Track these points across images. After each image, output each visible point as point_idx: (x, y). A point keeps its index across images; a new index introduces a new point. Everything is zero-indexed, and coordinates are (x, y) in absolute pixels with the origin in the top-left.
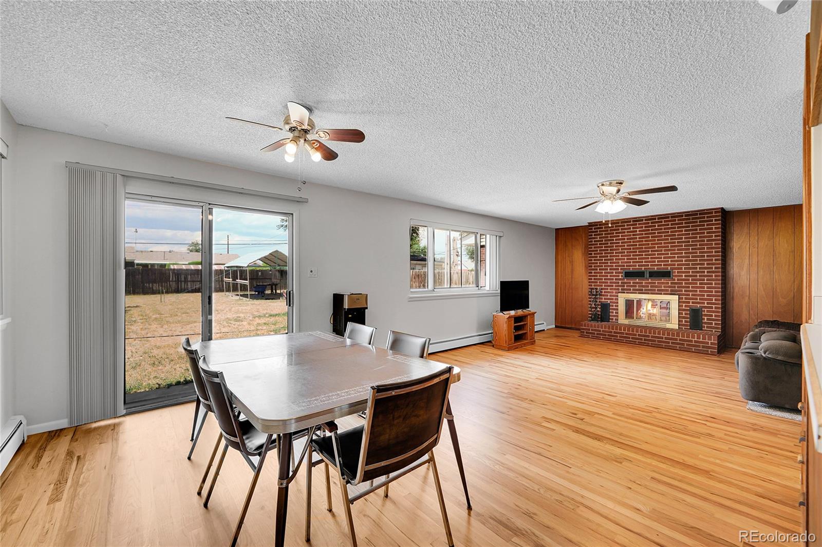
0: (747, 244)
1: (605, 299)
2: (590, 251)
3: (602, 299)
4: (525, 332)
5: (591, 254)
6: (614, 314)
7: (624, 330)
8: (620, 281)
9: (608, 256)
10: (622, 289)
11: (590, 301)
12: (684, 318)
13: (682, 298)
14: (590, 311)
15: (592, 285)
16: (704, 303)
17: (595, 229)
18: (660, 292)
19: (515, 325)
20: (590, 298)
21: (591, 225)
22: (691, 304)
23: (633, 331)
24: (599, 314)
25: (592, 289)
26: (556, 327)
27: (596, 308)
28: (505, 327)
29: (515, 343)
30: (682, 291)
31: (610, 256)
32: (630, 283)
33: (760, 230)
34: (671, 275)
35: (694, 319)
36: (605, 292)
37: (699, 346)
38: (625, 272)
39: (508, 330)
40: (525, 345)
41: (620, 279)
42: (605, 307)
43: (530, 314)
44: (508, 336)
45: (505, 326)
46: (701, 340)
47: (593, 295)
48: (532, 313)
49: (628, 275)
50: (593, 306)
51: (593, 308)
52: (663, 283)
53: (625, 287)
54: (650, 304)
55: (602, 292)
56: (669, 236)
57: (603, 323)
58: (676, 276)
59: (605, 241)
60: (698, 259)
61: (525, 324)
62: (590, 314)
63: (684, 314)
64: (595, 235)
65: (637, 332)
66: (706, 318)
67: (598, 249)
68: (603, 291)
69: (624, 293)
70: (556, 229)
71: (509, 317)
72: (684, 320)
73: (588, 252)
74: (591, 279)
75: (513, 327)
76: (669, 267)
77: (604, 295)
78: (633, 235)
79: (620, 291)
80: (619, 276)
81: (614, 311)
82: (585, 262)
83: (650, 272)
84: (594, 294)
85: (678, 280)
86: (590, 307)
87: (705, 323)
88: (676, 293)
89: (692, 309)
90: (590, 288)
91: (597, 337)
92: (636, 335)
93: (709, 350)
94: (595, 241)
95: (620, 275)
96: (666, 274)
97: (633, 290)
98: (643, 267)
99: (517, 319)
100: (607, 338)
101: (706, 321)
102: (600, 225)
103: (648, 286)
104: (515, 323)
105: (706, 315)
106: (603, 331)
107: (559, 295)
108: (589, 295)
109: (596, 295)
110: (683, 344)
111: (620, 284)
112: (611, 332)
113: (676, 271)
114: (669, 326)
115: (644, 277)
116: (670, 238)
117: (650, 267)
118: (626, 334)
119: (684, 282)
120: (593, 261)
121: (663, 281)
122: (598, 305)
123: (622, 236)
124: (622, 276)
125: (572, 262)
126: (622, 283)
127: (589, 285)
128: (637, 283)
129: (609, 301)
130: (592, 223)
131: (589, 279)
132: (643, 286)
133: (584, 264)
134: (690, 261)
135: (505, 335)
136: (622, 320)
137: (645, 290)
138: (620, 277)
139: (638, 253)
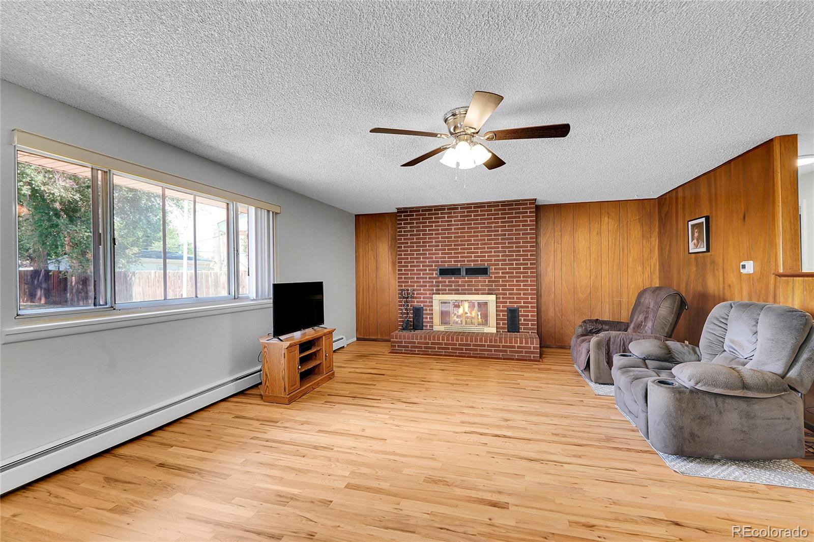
0: (552, 240)
1: (417, 302)
2: (400, 243)
3: (414, 302)
4: (318, 362)
5: (401, 247)
6: (428, 320)
7: (443, 340)
8: (434, 280)
9: (420, 250)
10: (436, 290)
11: (401, 306)
12: (502, 320)
13: (500, 298)
14: (400, 317)
15: (402, 286)
16: (520, 303)
17: (404, 216)
18: (477, 292)
19: (301, 356)
20: (401, 302)
21: (401, 211)
22: (508, 304)
23: (453, 340)
24: (410, 321)
25: (402, 290)
26: (358, 339)
27: (408, 313)
28: (283, 363)
29: (301, 385)
30: (499, 290)
31: (423, 250)
32: (445, 282)
33: (562, 226)
34: (488, 272)
35: (512, 321)
36: (417, 294)
37: (522, 352)
38: (440, 269)
39: (289, 367)
40: (318, 384)
41: (434, 278)
42: (418, 312)
43: (325, 335)
44: (289, 378)
45: (283, 361)
46: (524, 345)
47: (404, 298)
48: (330, 332)
49: (444, 272)
50: (404, 311)
51: (405, 313)
52: (480, 281)
53: (440, 288)
54: (466, 305)
55: (414, 294)
56: (486, 227)
57: (417, 332)
58: (493, 273)
59: (417, 231)
60: (515, 254)
61: (318, 351)
62: (400, 321)
63: (501, 315)
64: (404, 224)
65: (457, 340)
66: (522, 318)
67: (409, 241)
68: (415, 292)
69: (439, 294)
70: (356, 215)
71: (291, 346)
72: (501, 322)
73: (396, 246)
74: (401, 278)
75: (298, 360)
76: (486, 263)
77: (416, 298)
78: (448, 225)
79: (435, 292)
80: (433, 274)
81: (428, 317)
82: (392, 258)
83: (466, 269)
84: (405, 296)
85: (495, 277)
86: (401, 313)
87: (523, 324)
88: (494, 292)
89: (509, 310)
90: (399, 290)
91: (411, 351)
92: (455, 344)
93: (532, 355)
94: (404, 232)
95: (434, 272)
96: (484, 271)
97: (449, 290)
98: (459, 264)
99: (305, 346)
100: (423, 351)
101: (522, 322)
102: (411, 212)
103: (465, 286)
104: (301, 352)
105: (523, 316)
106: (419, 343)
107: (361, 300)
108: (400, 298)
109: (407, 298)
110: (506, 351)
111: (434, 283)
112: (428, 343)
113: (493, 267)
114: (487, 330)
115: (460, 274)
116: (486, 230)
117: (466, 263)
118: (446, 344)
119: (501, 280)
120: (403, 256)
121: (480, 279)
122: (410, 310)
123: (435, 226)
124: (436, 274)
125: (376, 258)
126: (436, 282)
127: (399, 286)
128: (453, 282)
129: (422, 304)
130: (401, 209)
131: (399, 278)
132: (459, 286)
133: (391, 260)
134: (507, 256)
135: (283, 378)
136: (438, 327)
137: (462, 290)
138: (434, 276)
139: (453, 247)
